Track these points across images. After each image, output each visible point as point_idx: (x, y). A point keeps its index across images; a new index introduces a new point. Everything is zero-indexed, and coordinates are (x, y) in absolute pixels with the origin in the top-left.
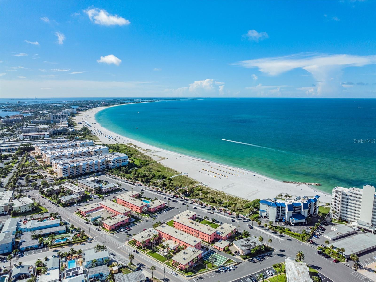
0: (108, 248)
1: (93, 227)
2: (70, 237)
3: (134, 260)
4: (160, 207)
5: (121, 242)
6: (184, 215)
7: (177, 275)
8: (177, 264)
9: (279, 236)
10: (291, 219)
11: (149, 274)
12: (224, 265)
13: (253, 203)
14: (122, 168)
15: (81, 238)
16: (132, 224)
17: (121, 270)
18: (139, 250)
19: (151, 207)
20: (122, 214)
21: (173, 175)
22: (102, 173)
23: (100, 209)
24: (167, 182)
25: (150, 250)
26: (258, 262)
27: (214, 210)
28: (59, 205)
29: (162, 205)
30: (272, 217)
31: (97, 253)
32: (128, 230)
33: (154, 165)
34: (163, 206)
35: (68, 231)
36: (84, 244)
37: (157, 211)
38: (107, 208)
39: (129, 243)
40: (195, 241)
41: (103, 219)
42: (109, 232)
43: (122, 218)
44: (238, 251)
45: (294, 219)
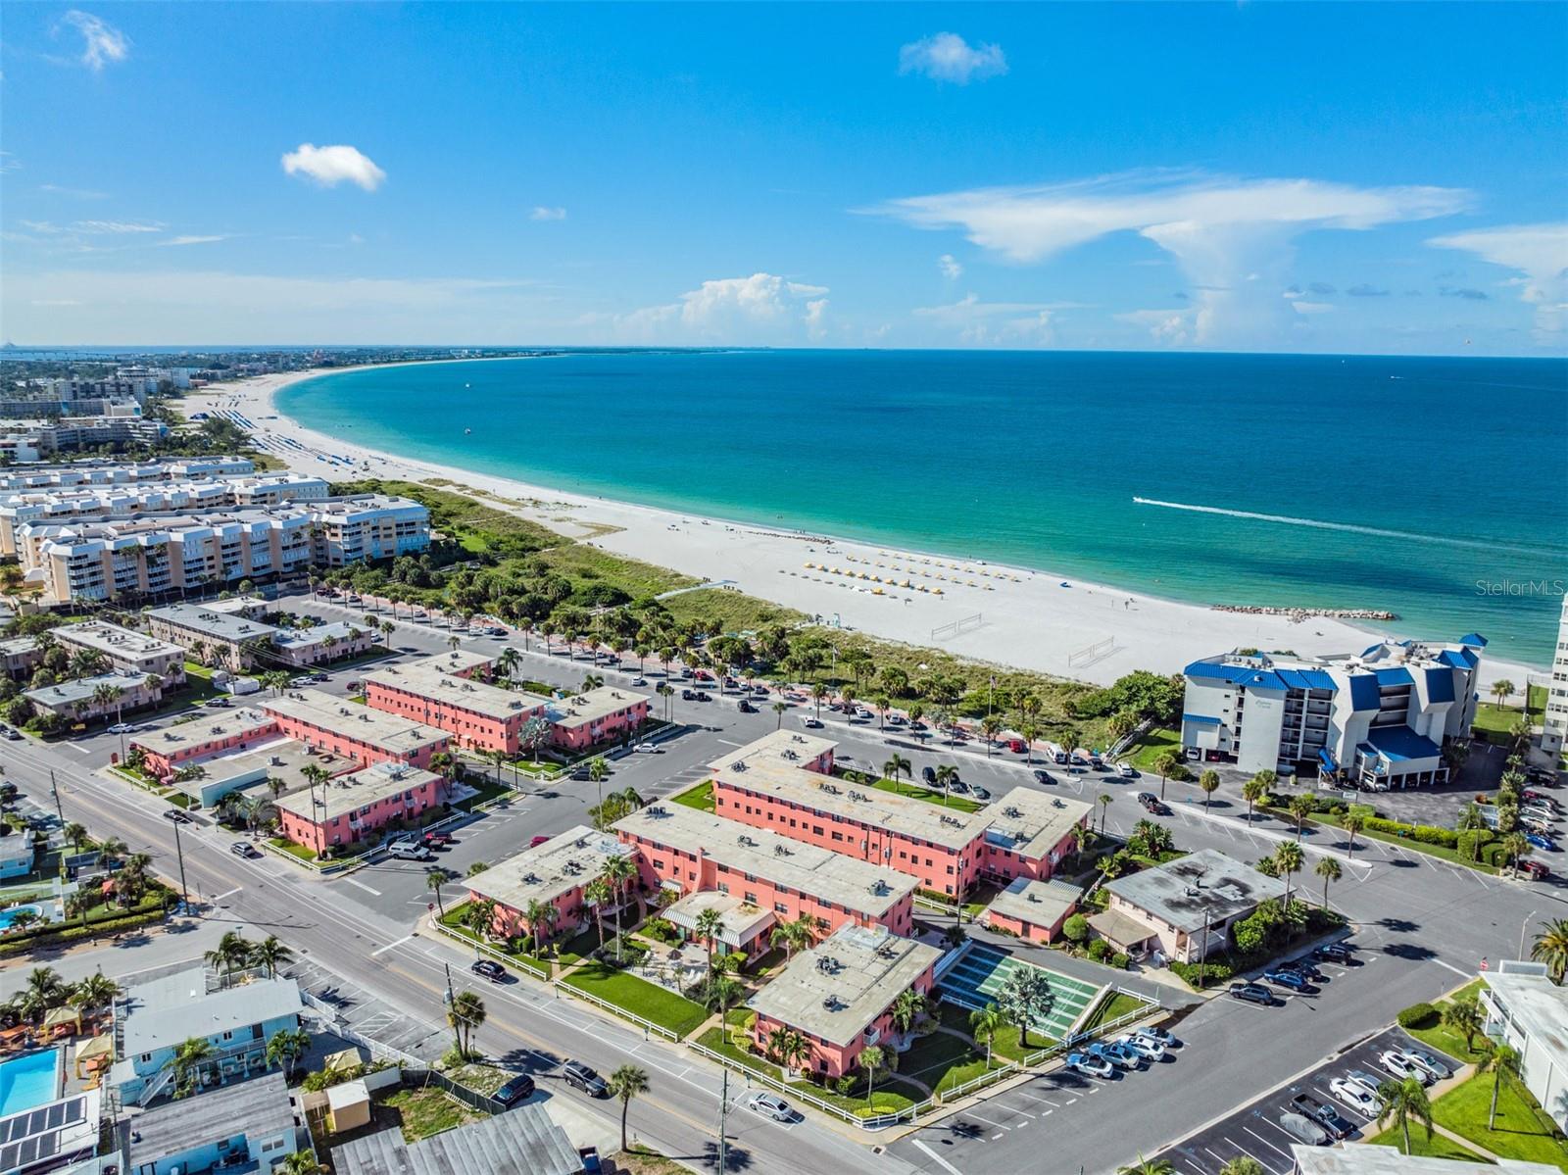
0: (304, 957)
1: (217, 838)
2: (53, 902)
3: (482, 1027)
4: (619, 722)
5: (391, 916)
6: (768, 752)
7: (795, 1117)
8: (790, 1042)
9: (1333, 845)
10: (1364, 755)
11: (595, 1122)
12: (1095, 1031)
13: (1129, 689)
14: (398, 563)
15: (123, 902)
16: (462, 814)
17: (390, 1102)
18: (516, 962)
19: (570, 722)
20: (397, 757)
21: (666, 591)
22: (294, 586)
23: (263, 741)
24: (641, 616)
25: (583, 961)
26: (1290, 995)
27: (920, 732)
28: (21, 731)
29: (629, 710)
30: (1259, 752)
31: (225, 992)
32: (438, 848)
33: (562, 554)
34: (634, 717)
35: (43, 864)
36: (146, 941)
37: (601, 742)
38: (305, 730)
39: (444, 923)
40: (881, 889)
41: (279, 787)
42: (315, 860)
43: (397, 777)
44: (1149, 939)
45: (1380, 753)
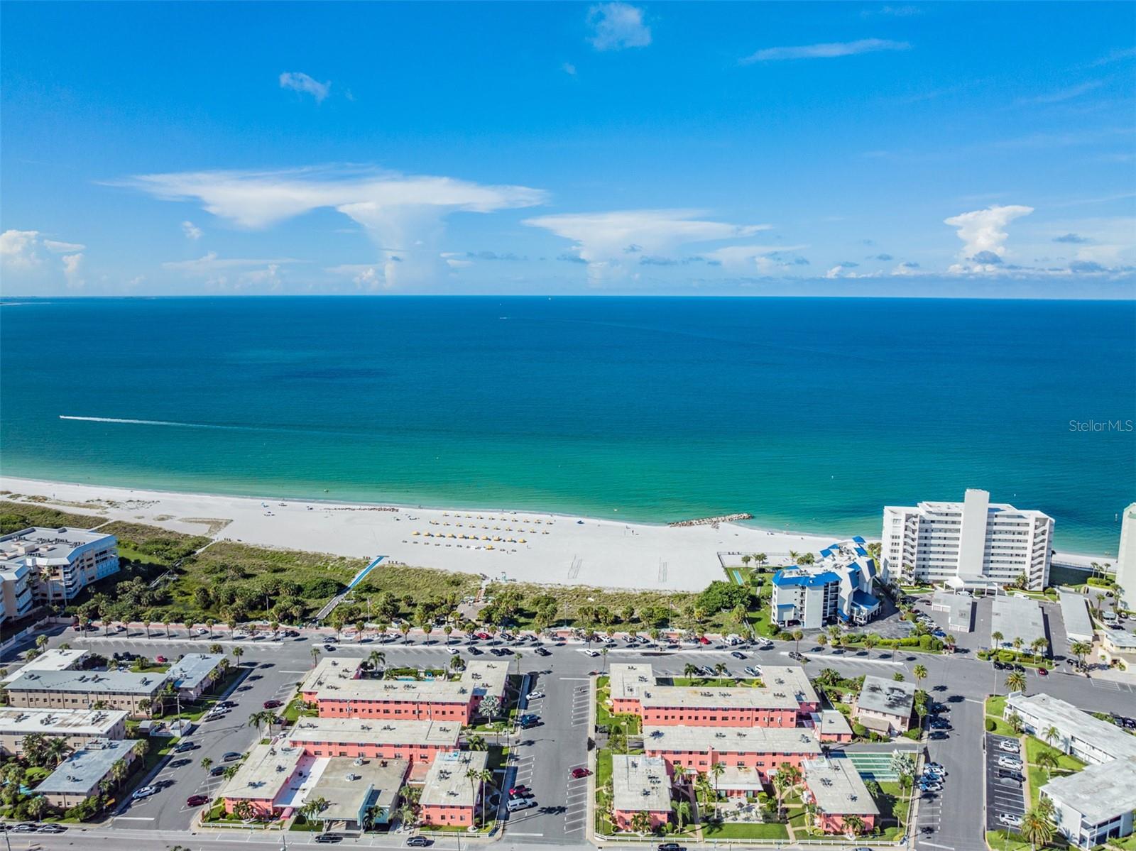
10: (855, 608)
18: (672, 839)
30: (813, 616)
32: (529, 796)
38: (342, 749)
40: (806, 739)
43: (465, 761)
45: (861, 606)
